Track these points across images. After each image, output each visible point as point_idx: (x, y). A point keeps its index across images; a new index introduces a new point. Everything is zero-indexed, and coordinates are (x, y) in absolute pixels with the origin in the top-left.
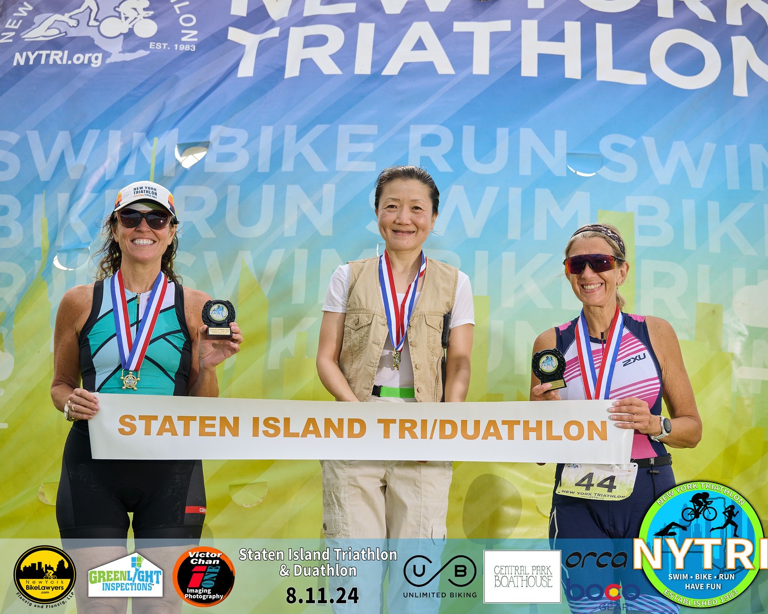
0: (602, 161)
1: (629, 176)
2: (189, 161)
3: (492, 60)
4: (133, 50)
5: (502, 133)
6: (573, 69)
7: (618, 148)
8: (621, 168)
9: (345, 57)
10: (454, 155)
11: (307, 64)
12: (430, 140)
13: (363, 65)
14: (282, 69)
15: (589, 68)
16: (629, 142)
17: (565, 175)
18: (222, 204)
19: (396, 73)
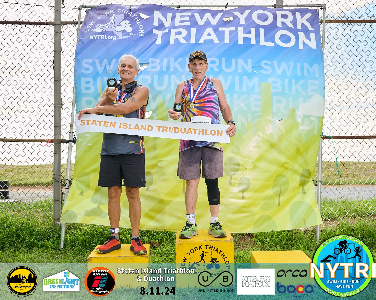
0: (261, 68)
1: (270, 72)
2: (142, 68)
3: (230, 39)
4: (125, 36)
5: (233, 60)
6: (253, 42)
7: (266, 64)
8: (267, 70)
9: (187, 38)
10: (219, 66)
11: (177, 40)
12: (213, 62)
13: (193, 41)
14: (169, 42)
15: (258, 41)
16: (269, 63)
17: (251, 72)
18: (153, 80)
19: (202, 43)
